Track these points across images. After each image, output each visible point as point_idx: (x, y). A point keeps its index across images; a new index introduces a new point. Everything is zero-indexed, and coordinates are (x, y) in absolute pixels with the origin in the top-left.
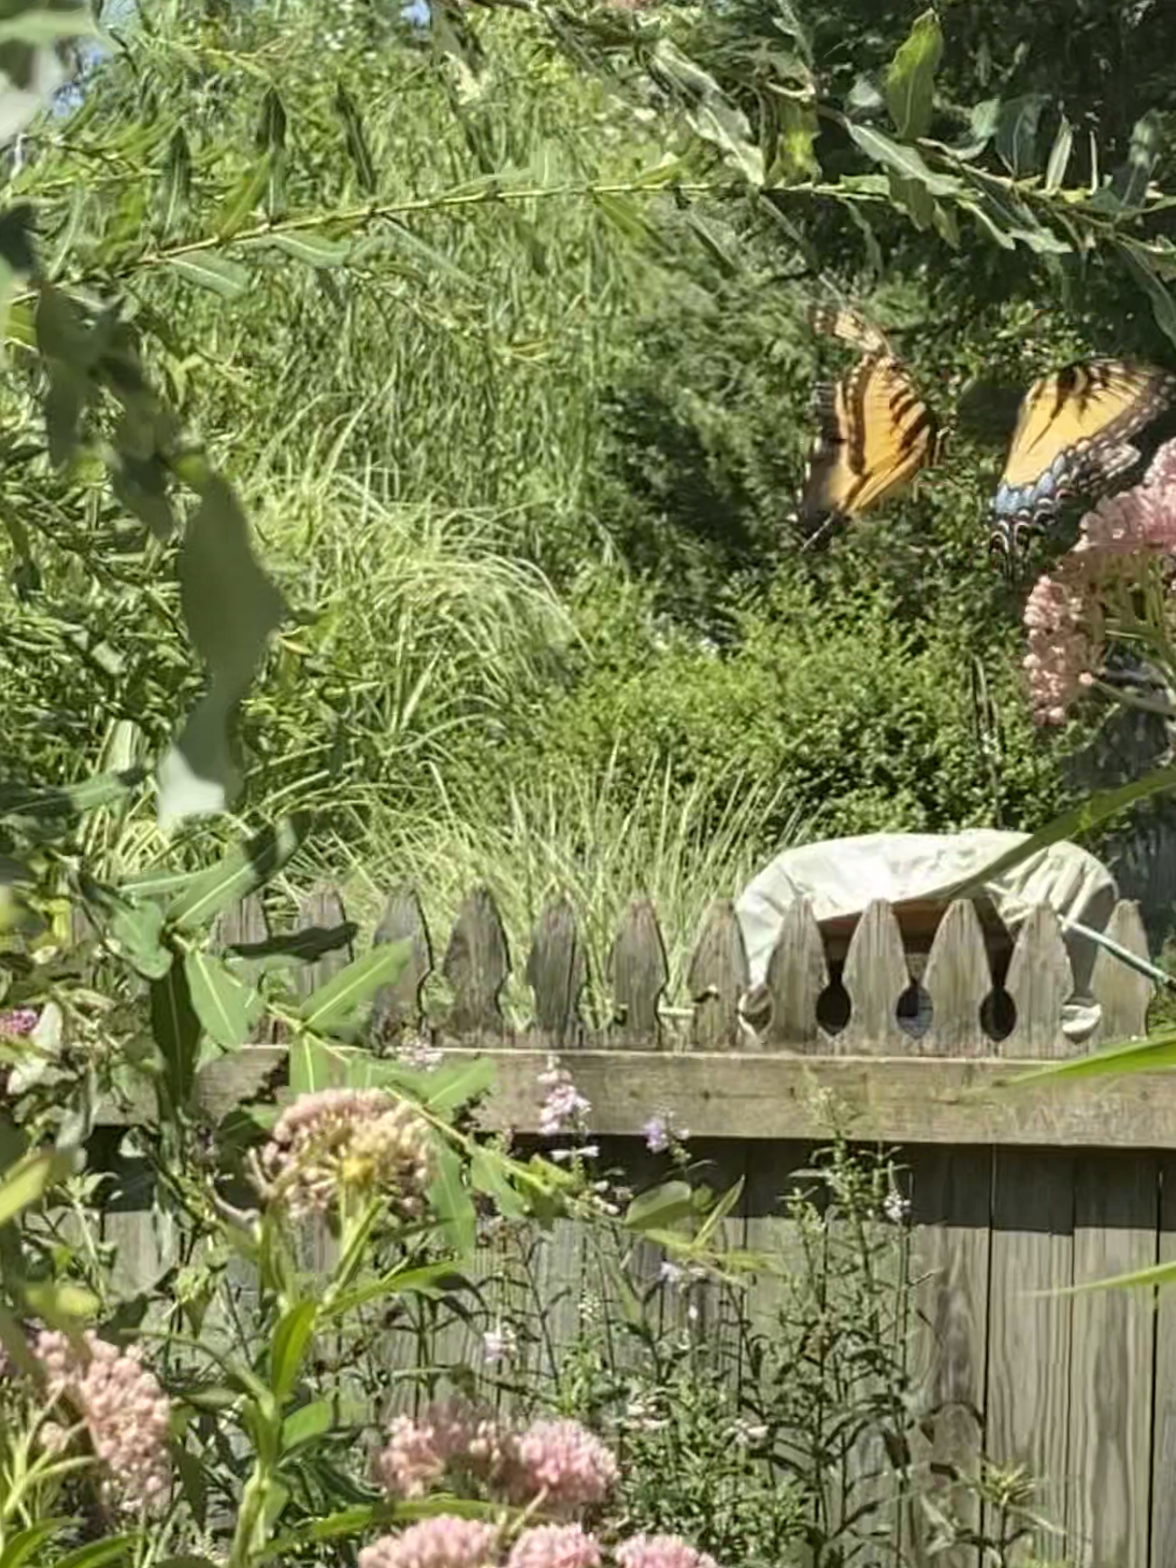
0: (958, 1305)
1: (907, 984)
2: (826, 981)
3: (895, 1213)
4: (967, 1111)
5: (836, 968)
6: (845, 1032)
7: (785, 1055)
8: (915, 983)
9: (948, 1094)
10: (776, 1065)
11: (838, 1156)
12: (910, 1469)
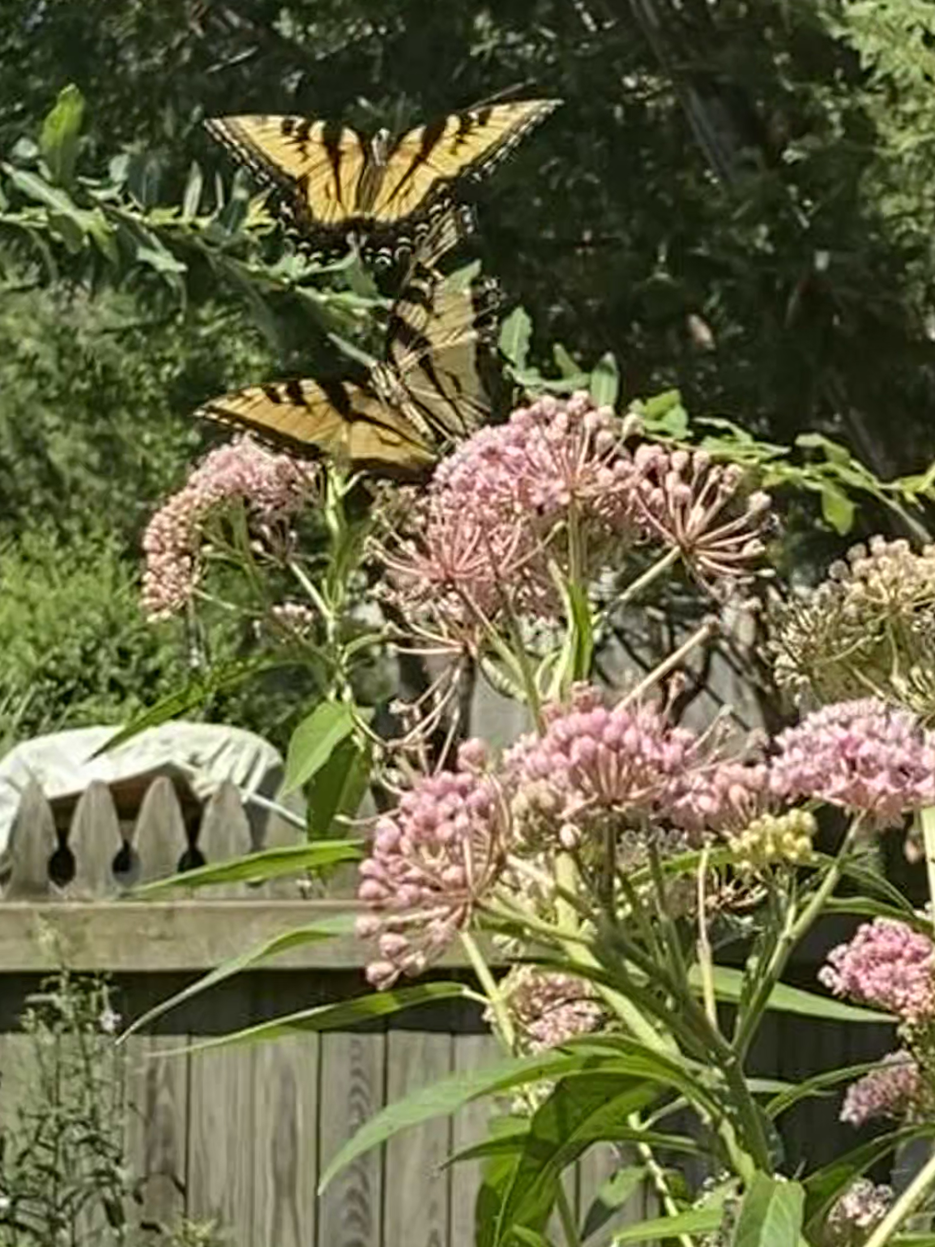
0: (163, 1098)
1: (119, 846)
2: (55, 844)
3: (109, 1026)
4: (168, 944)
5: (63, 834)
6: (72, 884)
7: (23, 905)
8: (127, 845)
9: (153, 931)
10: (16, 914)
11: (63, 983)
12: (125, 1227)
